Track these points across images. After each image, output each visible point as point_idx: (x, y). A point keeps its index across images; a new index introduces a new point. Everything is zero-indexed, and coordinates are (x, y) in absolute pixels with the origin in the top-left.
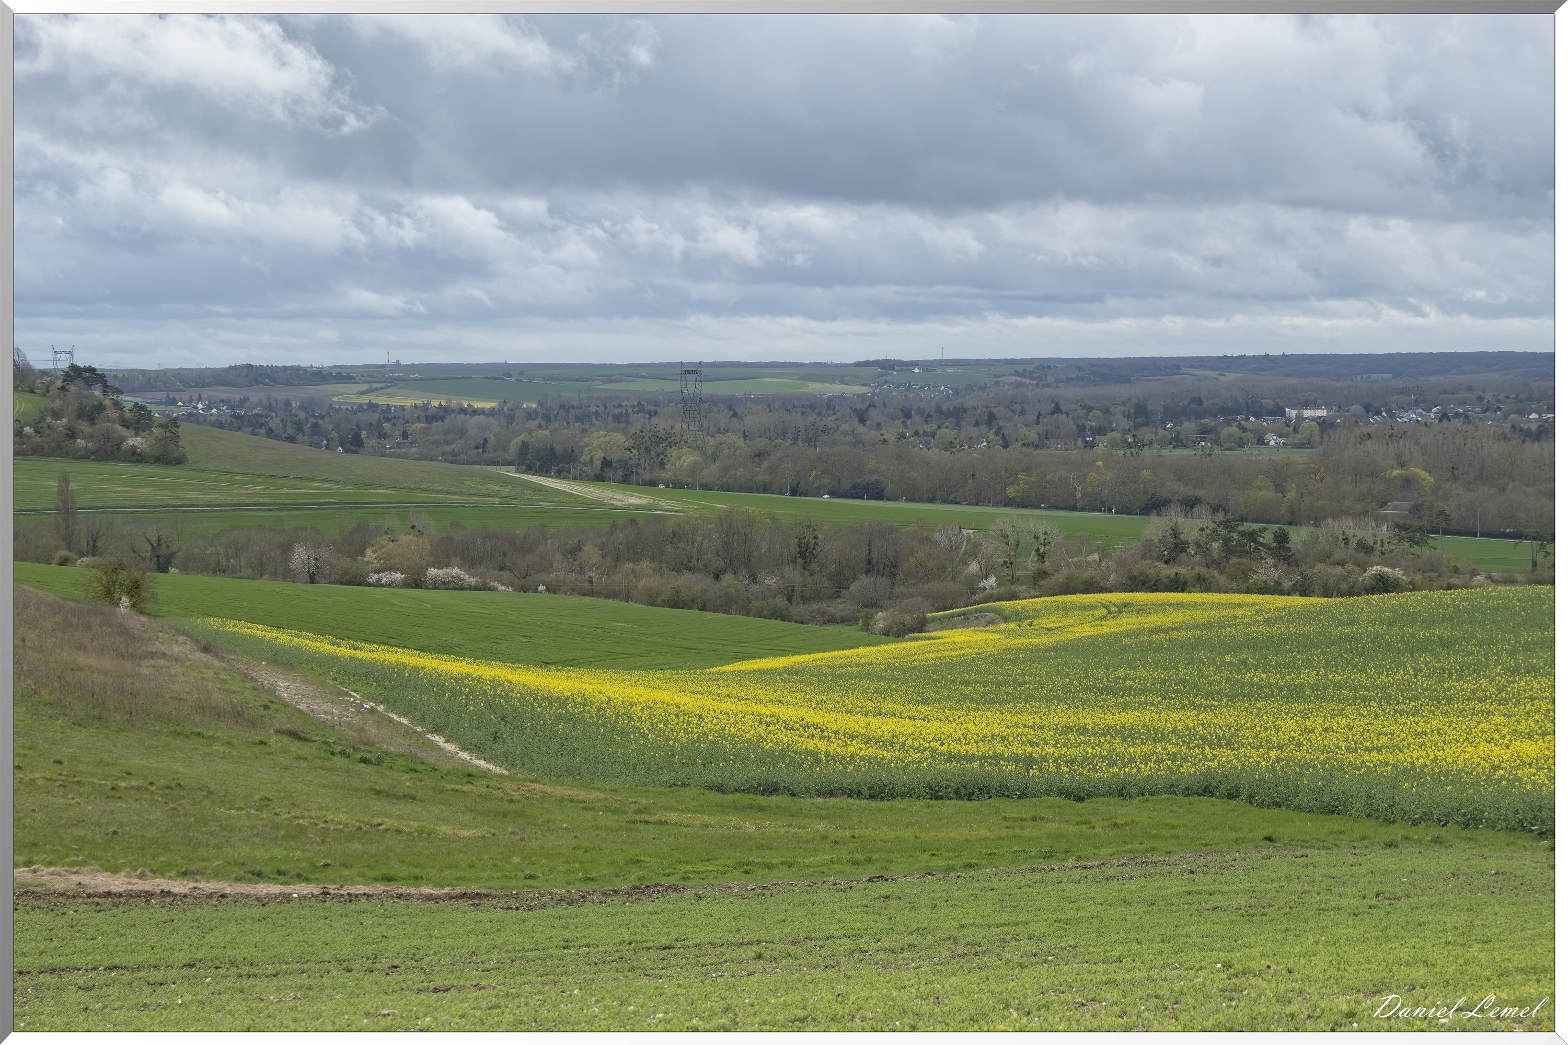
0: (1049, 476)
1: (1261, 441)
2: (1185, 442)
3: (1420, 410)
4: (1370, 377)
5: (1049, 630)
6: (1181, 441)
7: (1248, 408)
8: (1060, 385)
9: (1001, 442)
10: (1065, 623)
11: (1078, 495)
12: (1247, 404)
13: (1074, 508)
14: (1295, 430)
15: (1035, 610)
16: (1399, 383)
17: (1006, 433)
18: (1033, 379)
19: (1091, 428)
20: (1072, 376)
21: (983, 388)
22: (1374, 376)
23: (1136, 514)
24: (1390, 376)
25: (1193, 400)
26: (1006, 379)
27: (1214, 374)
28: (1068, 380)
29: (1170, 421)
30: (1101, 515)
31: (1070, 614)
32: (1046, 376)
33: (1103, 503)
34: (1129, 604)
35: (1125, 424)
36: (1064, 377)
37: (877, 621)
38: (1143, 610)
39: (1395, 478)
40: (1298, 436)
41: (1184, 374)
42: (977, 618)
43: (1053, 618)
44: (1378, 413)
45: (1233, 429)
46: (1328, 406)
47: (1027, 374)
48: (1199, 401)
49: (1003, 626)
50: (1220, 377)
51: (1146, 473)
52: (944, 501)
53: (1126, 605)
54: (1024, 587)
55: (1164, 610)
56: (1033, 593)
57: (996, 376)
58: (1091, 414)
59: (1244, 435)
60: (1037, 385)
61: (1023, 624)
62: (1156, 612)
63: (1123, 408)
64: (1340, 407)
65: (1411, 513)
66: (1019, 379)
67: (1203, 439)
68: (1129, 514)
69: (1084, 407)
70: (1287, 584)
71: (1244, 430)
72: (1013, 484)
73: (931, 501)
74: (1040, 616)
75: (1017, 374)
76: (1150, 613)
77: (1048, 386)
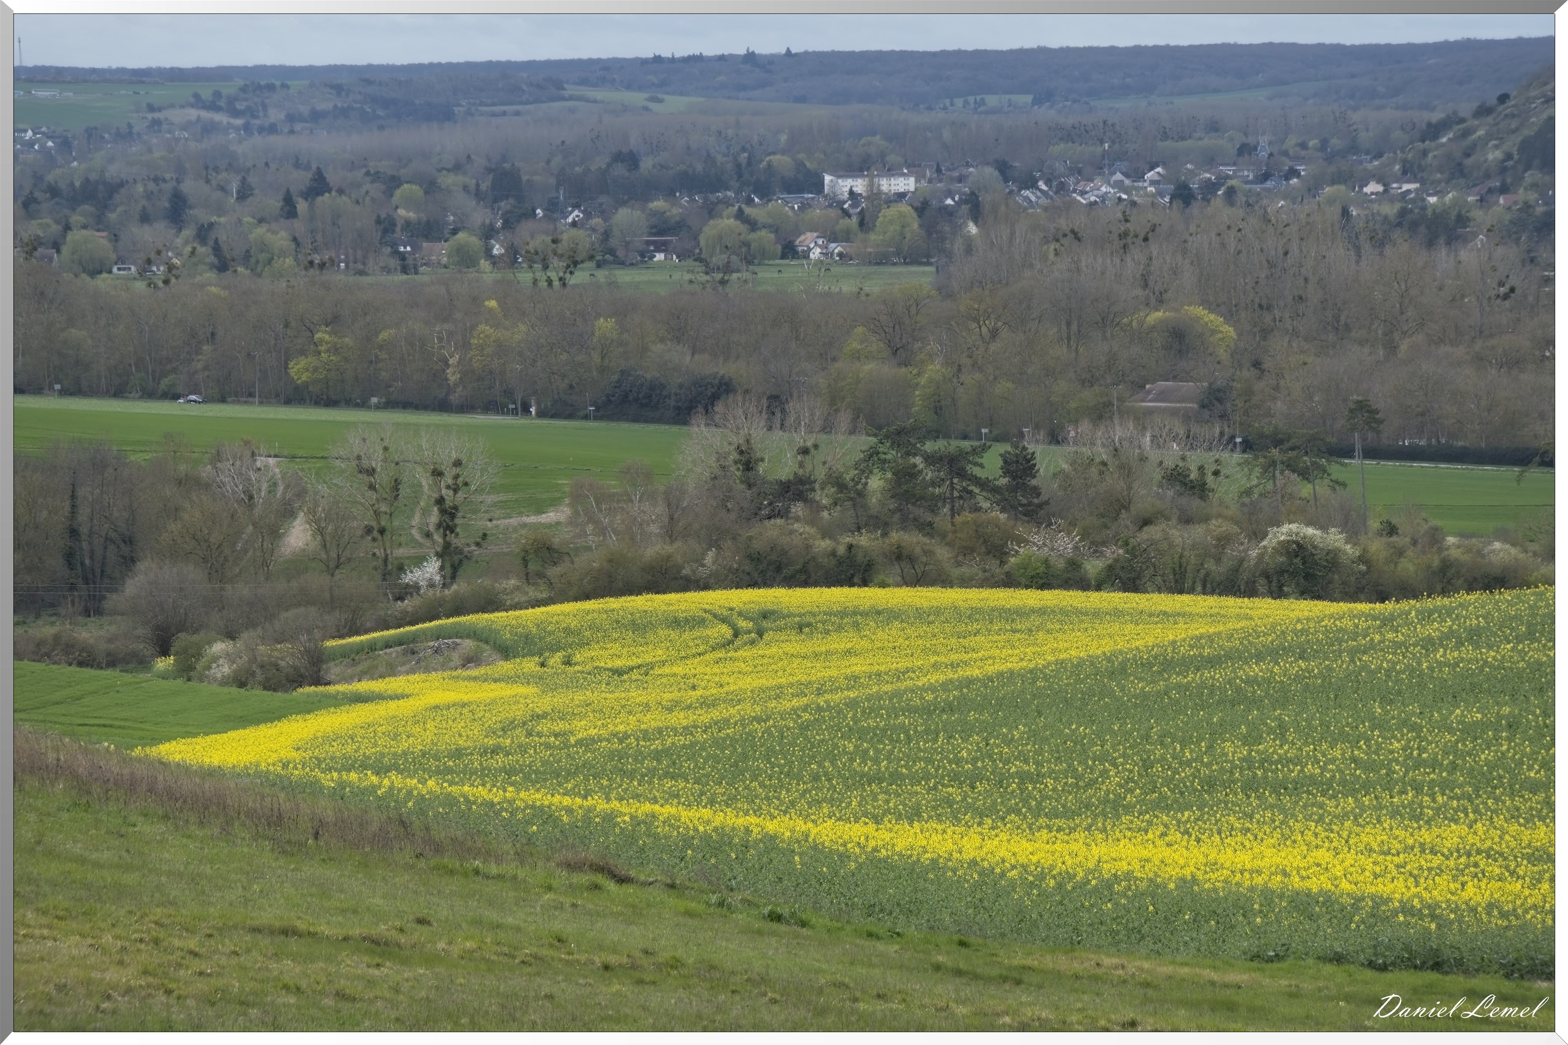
0: (384, 335)
1: (790, 251)
2: (621, 253)
3: (1119, 176)
4: (983, 103)
5: (619, 672)
6: (612, 252)
7: (740, 175)
8: (298, 127)
9: (212, 259)
10: (648, 658)
11: (452, 376)
12: (739, 166)
13: (443, 406)
14: (864, 224)
15: (568, 631)
16: (1047, 114)
17: (223, 238)
18: (236, 113)
19: (408, 224)
20: (324, 106)
21: (126, 135)
22: (992, 100)
23: (586, 417)
24: (1029, 98)
25: (618, 157)
26: (177, 116)
27: (637, 98)
28: (316, 116)
29: (576, 206)
30: (508, 420)
31: (650, 636)
32: (265, 107)
33: (508, 393)
34: (773, 612)
35: (480, 216)
36: (304, 109)
37: (215, 659)
38: (809, 625)
39: (1153, 328)
40: (873, 237)
41: (571, 98)
42: (437, 651)
43: (615, 648)
44: (1031, 184)
45: (727, 223)
46: (913, 167)
47: (222, 103)
48: (631, 160)
49: (506, 667)
50: (651, 105)
51: (605, 326)
52: (149, 395)
53: (765, 615)
54: (513, 582)
55: (856, 625)
56: (533, 593)
57: (151, 108)
58: (398, 193)
59: (752, 236)
60: (247, 127)
61: (551, 662)
62: (840, 628)
63: (460, 179)
64: (939, 171)
65: (1203, 406)
66: (204, 114)
67: (661, 247)
68: (570, 417)
69: (376, 177)
70: (1093, 567)
71: (753, 225)
72: (303, 353)
73: (119, 393)
74: (584, 644)
75: (198, 102)
76: (827, 632)
77: (272, 129)
